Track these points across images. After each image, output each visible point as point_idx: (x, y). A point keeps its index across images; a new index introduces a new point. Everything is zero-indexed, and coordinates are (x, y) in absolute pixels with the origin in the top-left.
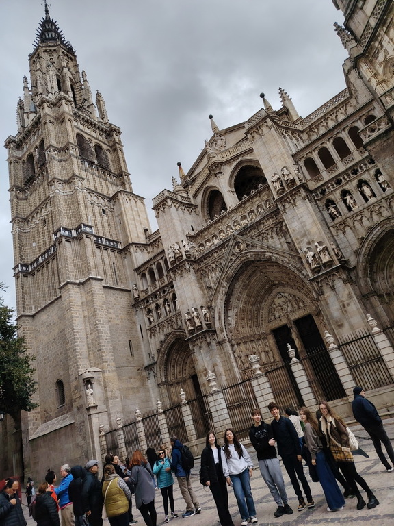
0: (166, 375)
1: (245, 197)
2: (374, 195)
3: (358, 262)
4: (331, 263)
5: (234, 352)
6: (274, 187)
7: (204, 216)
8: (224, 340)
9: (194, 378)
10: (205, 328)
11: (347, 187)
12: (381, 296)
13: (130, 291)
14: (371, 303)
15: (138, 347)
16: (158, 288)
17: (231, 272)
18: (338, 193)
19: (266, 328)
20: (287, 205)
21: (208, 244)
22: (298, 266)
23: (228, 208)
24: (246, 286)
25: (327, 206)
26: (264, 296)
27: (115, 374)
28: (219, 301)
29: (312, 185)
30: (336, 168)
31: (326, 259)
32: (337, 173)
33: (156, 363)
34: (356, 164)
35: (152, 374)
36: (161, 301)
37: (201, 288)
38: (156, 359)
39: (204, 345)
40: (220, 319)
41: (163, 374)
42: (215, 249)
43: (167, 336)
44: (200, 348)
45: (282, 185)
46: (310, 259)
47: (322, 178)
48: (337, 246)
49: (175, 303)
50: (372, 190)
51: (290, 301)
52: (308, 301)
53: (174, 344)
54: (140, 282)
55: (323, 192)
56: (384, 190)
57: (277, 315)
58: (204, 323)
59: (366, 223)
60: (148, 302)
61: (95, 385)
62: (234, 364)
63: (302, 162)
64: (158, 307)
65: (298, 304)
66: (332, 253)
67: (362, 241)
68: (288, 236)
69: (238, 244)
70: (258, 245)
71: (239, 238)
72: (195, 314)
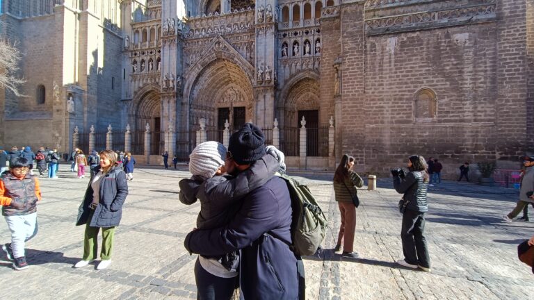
0: (137, 111)
1: (236, 11)
2: (310, 53)
3: (283, 87)
4: (270, 81)
5: (190, 112)
6: (258, 15)
7: (201, 9)
8: (187, 103)
9: (158, 120)
11: (299, 39)
12: (285, 111)
13: (122, 39)
14: (280, 113)
15: (119, 85)
16: (147, 47)
17: (207, 60)
18: (293, 40)
19: (216, 105)
20: (260, 33)
21: (197, 33)
22: (251, 75)
23: (222, 12)
24: (213, 74)
25: (283, 46)
26: (222, 85)
27: (96, 97)
28: (191, 76)
29: (280, 27)
30: (298, 24)
32: (298, 27)
33: (130, 100)
34: (310, 27)
35: (126, 106)
36: (147, 58)
37: (182, 62)
38: (132, 97)
39: (172, 101)
40: (188, 88)
41: (134, 109)
42: (201, 38)
43: (145, 85)
44: (169, 102)
45: (263, 17)
46: (259, 74)
47: (287, 25)
48: (277, 74)
49: (158, 65)
50: (310, 49)
51: (237, 94)
52: (247, 99)
53: (149, 92)
54: (133, 36)
55: (285, 35)
56: (316, 52)
57: (225, 100)
58: (175, 87)
59: (299, 67)
60: (136, 54)
61: (77, 99)
62: (188, 120)
63: (281, 7)
64: (143, 61)
65: (240, 98)
66: (273, 77)
67: (292, 76)
68: (252, 53)
69: (219, 43)
70: (232, 50)
71: (221, 39)
72: (171, 79)
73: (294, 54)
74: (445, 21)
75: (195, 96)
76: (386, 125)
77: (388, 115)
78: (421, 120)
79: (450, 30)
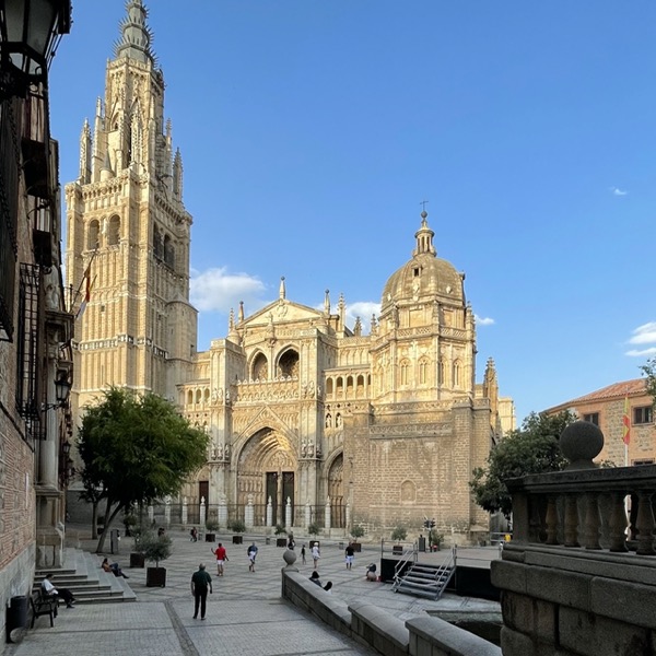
1: (283, 378)
3: (328, 459)
8: (234, 471)
10: (223, 460)
19: (263, 470)
23: (268, 379)
25: (327, 417)
28: (239, 444)
29: (324, 399)
30: (341, 396)
31: (310, 452)
32: (340, 400)
37: (229, 430)
40: (236, 456)
42: (249, 407)
45: (306, 393)
46: (303, 448)
48: (321, 446)
49: (204, 429)
51: (285, 458)
52: (295, 463)
55: (328, 407)
57: (274, 464)
58: (224, 456)
63: (325, 379)
66: (315, 451)
67: (335, 448)
69: (266, 412)
70: (278, 421)
71: (268, 409)
72: (220, 448)
73: (337, 425)
74: (420, 432)
75: (242, 462)
76: (383, 506)
77: (384, 498)
78: (405, 503)
79: (424, 440)
